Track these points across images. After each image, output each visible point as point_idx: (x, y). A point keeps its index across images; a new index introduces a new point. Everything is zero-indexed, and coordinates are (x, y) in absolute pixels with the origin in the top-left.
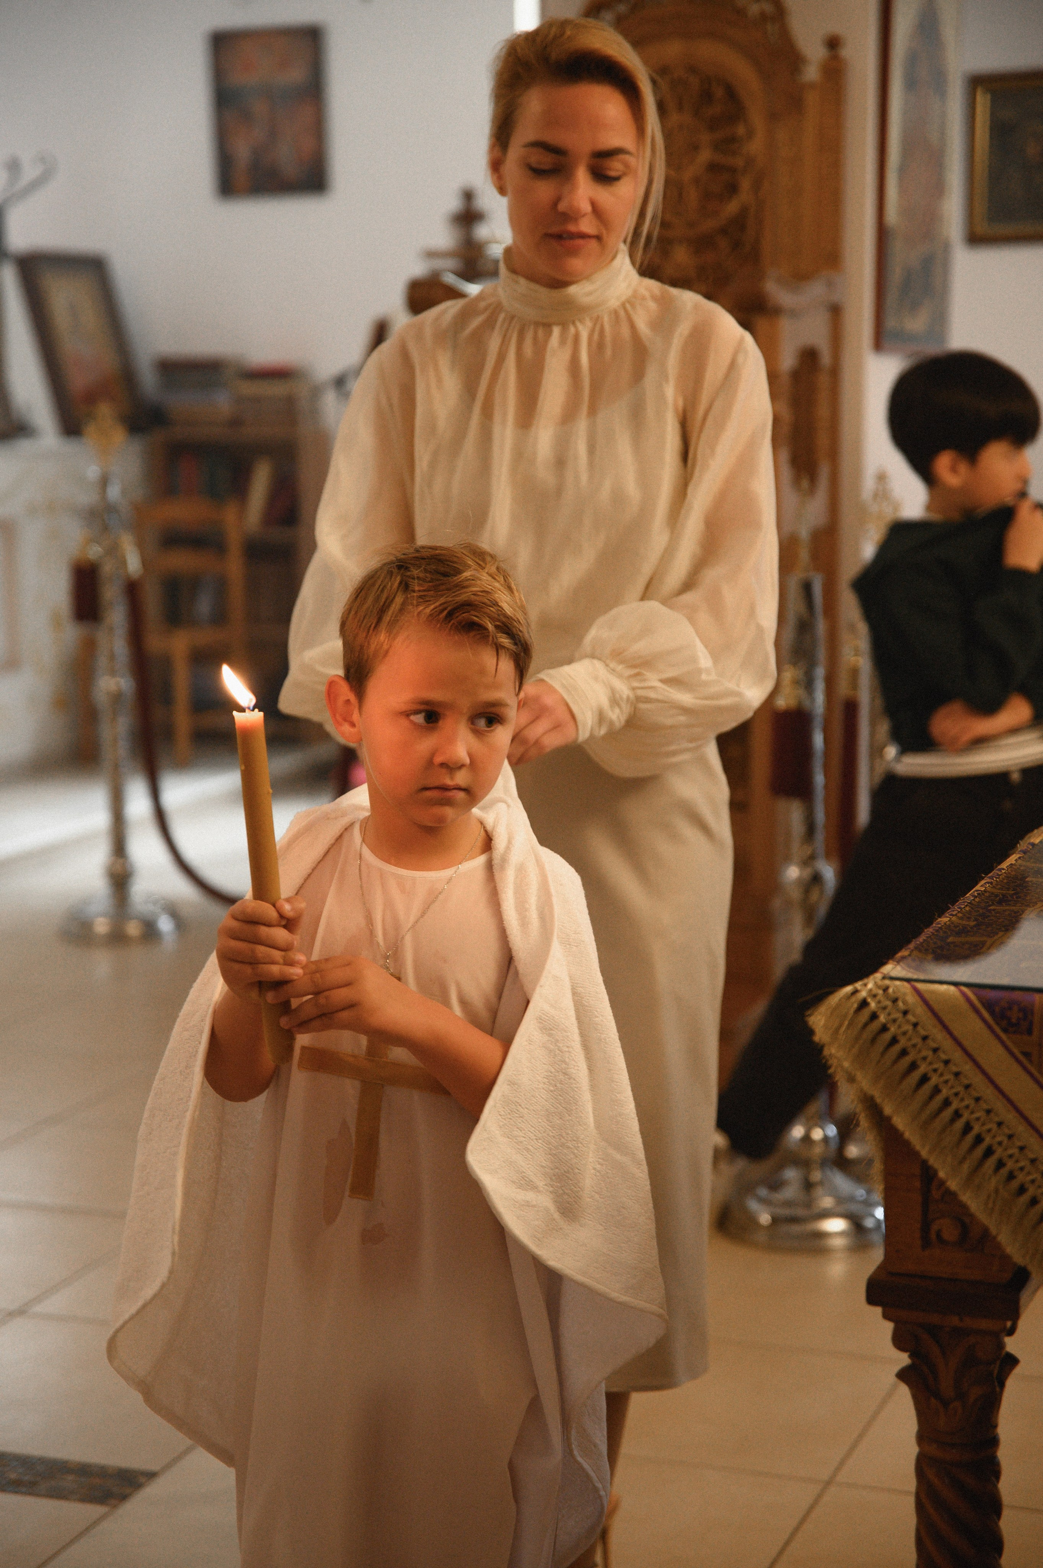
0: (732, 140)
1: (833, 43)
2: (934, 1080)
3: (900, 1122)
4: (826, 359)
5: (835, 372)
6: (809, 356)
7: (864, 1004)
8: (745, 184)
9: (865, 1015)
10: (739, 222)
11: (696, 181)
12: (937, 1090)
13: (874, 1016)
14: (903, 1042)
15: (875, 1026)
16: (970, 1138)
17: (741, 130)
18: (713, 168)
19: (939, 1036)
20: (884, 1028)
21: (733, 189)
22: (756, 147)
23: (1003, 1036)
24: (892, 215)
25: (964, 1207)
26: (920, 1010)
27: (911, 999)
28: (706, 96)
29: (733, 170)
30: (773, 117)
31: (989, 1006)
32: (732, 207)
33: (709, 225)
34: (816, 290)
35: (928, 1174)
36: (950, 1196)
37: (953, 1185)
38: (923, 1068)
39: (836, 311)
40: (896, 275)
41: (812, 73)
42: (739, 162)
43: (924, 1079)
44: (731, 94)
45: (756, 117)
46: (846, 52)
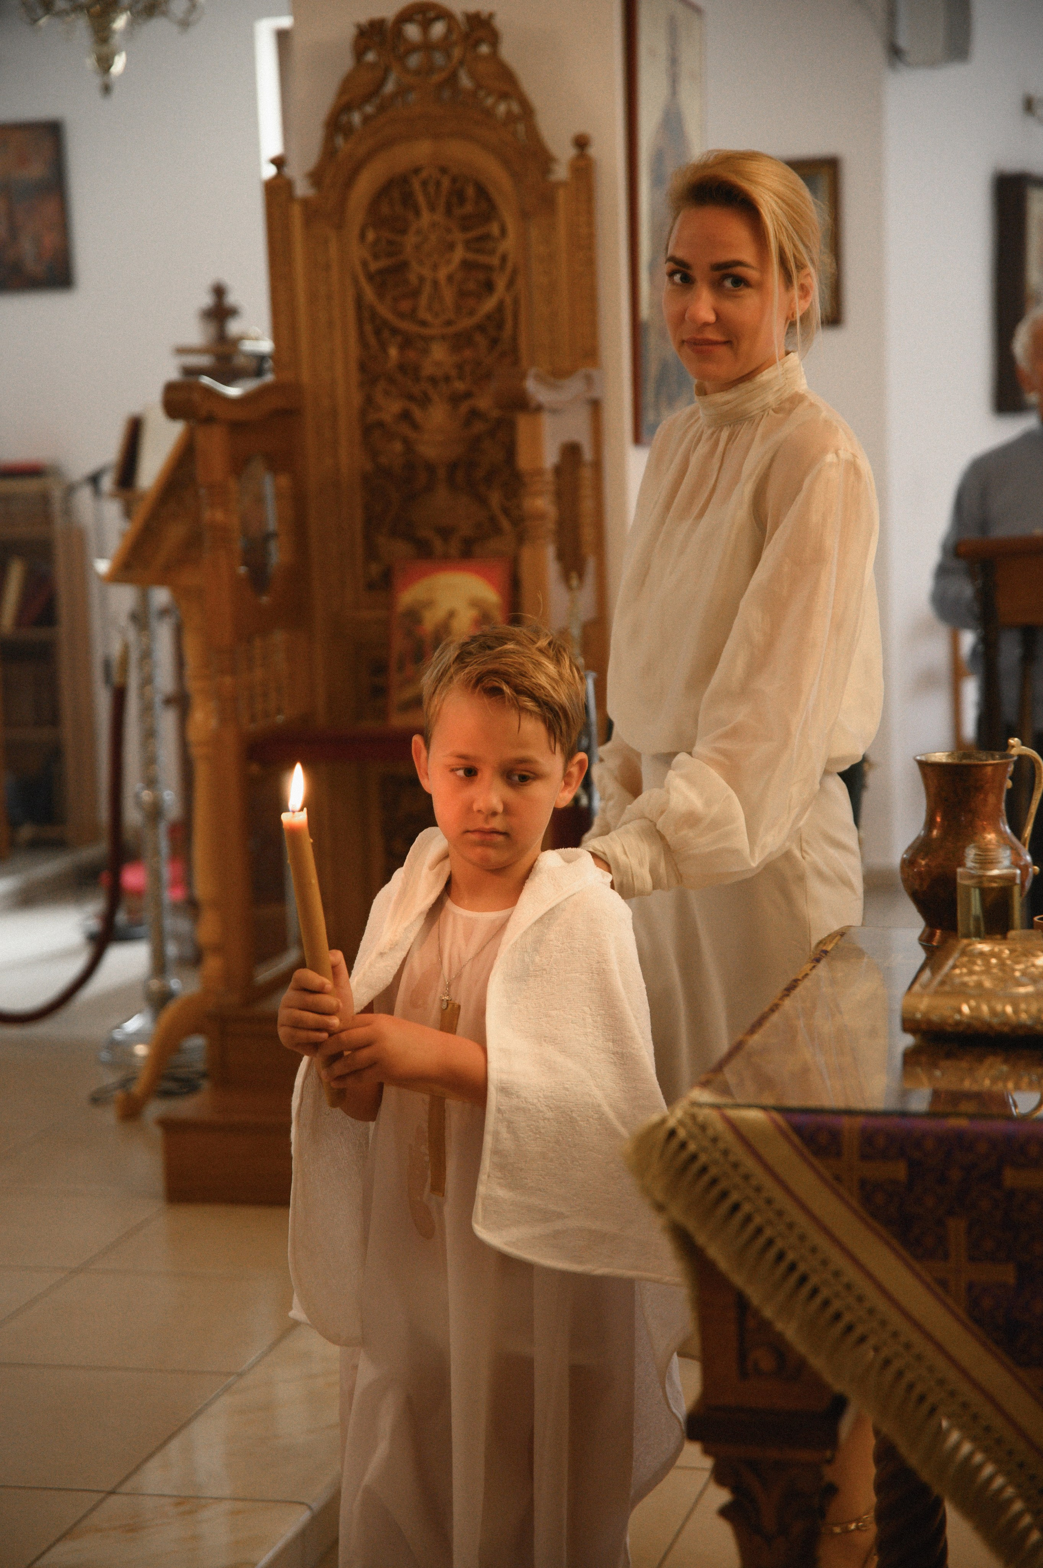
0: (486, 237)
1: (581, 143)
2: (747, 1208)
3: (714, 1252)
4: (588, 455)
5: (597, 465)
6: (571, 451)
7: (672, 1133)
8: (501, 284)
9: (674, 1144)
10: (497, 318)
11: (450, 278)
12: (748, 1219)
13: (683, 1145)
14: (713, 1171)
15: (684, 1155)
16: (783, 1266)
17: (495, 229)
18: (466, 265)
19: (749, 1164)
20: (694, 1157)
21: (489, 286)
22: (509, 245)
23: (813, 1159)
24: (645, 311)
25: (780, 1337)
26: (729, 1138)
27: (720, 1126)
28: (459, 196)
29: (488, 268)
30: (525, 215)
31: (798, 1130)
32: (489, 304)
33: (467, 323)
34: (574, 387)
35: (742, 1304)
36: (765, 1325)
37: (768, 1313)
38: (735, 1197)
39: (595, 406)
40: (652, 369)
41: (561, 172)
42: (495, 261)
43: (736, 1207)
44: (482, 192)
45: (509, 216)
46: (593, 151)
